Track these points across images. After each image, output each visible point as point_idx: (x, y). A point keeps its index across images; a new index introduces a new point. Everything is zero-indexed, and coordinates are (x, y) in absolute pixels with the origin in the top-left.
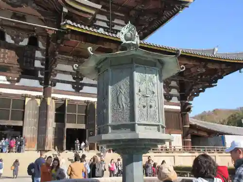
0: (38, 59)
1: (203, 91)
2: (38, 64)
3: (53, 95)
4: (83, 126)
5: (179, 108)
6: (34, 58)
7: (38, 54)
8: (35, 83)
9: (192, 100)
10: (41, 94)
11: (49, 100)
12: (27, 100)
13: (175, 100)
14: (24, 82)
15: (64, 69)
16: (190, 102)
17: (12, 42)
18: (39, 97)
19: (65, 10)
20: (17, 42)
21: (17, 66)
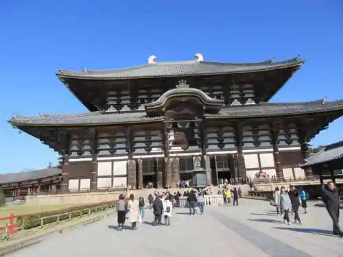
0: (196, 133)
1: (318, 133)
2: (196, 136)
3: (207, 153)
4: (228, 169)
5: (299, 148)
6: (194, 134)
7: (196, 130)
8: (196, 148)
9: (309, 141)
10: (201, 153)
11: (205, 157)
12: (194, 158)
13: (295, 143)
14: (191, 148)
15: (212, 136)
16: (308, 143)
17: (181, 127)
18: (200, 156)
19: (204, 108)
20: (184, 127)
21: (186, 140)
